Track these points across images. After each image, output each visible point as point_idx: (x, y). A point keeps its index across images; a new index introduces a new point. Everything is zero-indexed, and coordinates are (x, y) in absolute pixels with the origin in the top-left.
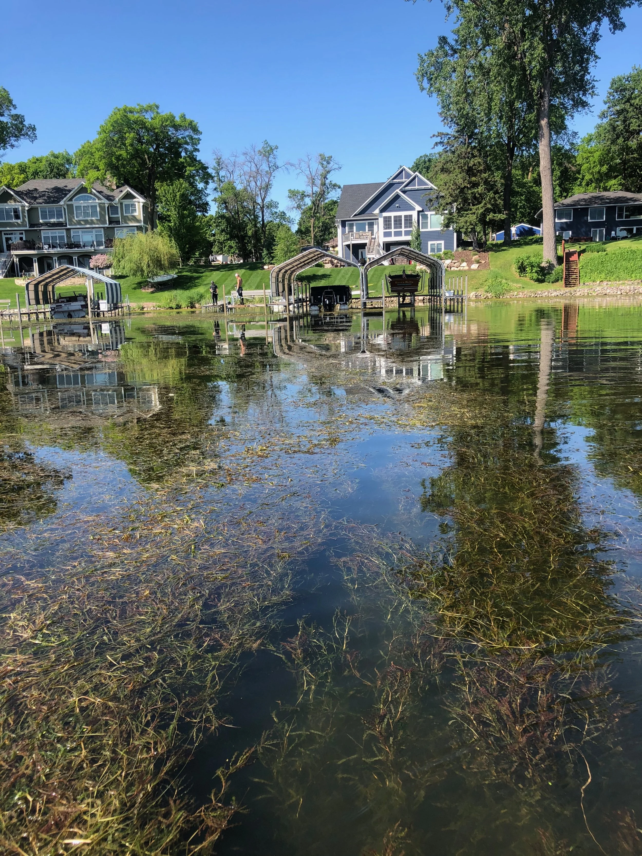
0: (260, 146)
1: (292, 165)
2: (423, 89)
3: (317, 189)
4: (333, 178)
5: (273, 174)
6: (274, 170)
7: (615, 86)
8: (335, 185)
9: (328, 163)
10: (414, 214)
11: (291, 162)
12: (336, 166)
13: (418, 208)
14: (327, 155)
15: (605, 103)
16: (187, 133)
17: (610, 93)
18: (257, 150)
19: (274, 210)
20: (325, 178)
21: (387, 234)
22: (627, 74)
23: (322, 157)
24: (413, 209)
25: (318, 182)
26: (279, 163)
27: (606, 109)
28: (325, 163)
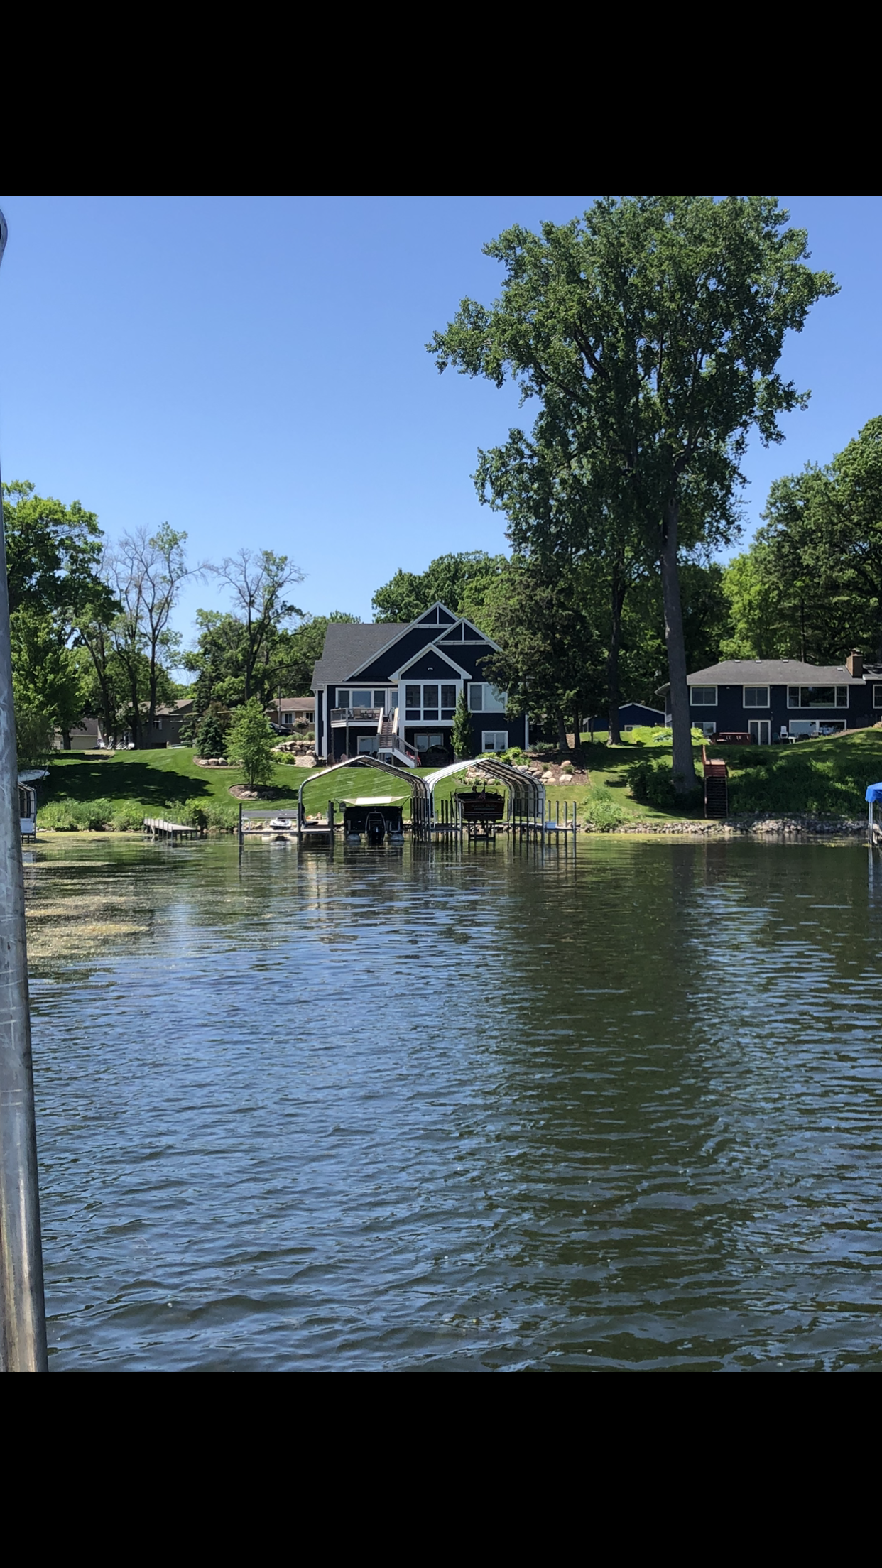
0: (153, 532)
1: (211, 568)
2: (483, 500)
3: (256, 616)
4: (286, 595)
5: (177, 584)
6: (179, 577)
7: (778, 493)
8: (292, 608)
9: (280, 568)
10: (459, 684)
11: (211, 563)
12: (294, 576)
13: (465, 675)
14: (278, 554)
15: (764, 517)
16: (76, 531)
17: (772, 505)
18: (147, 539)
19: (173, 648)
20: (273, 593)
21: (411, 715)
22: (797, 474)
23: (268, 556)
24: (458, 676)
25: (260, 602)
26: (190, 564)
27: (766, 527)
28: (274, 568)
